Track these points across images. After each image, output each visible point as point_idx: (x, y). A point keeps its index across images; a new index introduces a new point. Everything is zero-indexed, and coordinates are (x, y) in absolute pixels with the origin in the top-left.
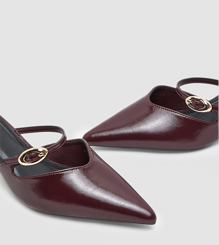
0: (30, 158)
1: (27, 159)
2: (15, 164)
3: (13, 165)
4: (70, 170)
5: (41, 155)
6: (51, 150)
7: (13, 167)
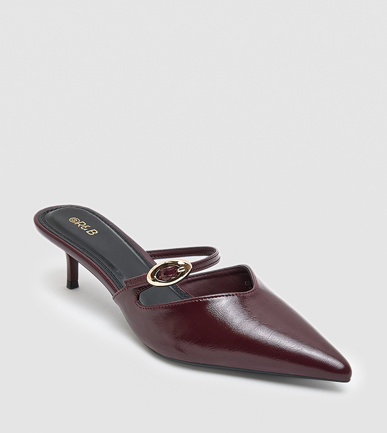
0: (164, 274)
1: (161, 275)
2: (143, 285)
3: (139, 288)
5: (180, 270)
7: (138, 292)
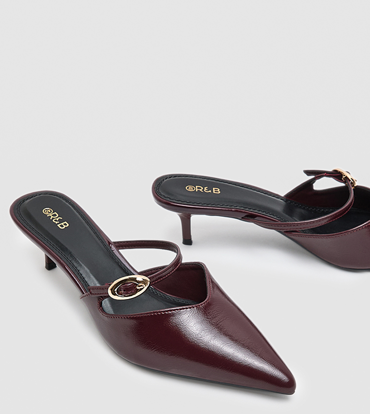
0: (124, 291)
1: (121, 291)
2: (104, 295)
3: (101, 297)
4: (177, 310)
5: (140, 286)
6: (154, 279)
7: (101, 299)
